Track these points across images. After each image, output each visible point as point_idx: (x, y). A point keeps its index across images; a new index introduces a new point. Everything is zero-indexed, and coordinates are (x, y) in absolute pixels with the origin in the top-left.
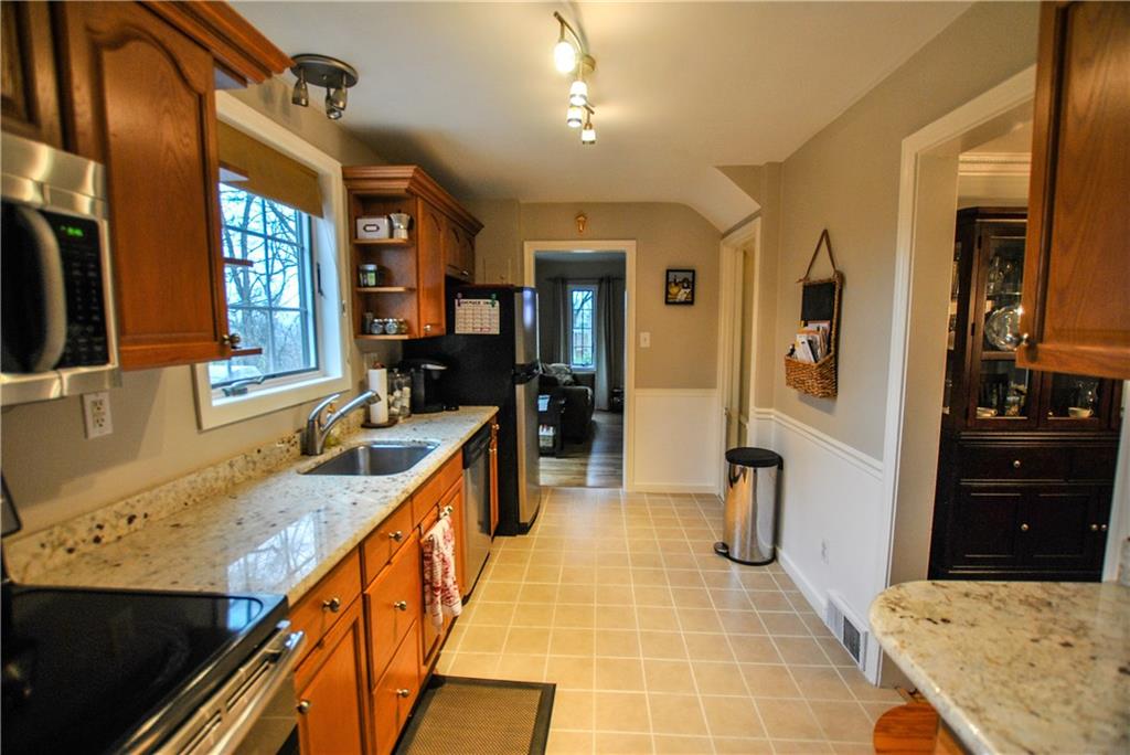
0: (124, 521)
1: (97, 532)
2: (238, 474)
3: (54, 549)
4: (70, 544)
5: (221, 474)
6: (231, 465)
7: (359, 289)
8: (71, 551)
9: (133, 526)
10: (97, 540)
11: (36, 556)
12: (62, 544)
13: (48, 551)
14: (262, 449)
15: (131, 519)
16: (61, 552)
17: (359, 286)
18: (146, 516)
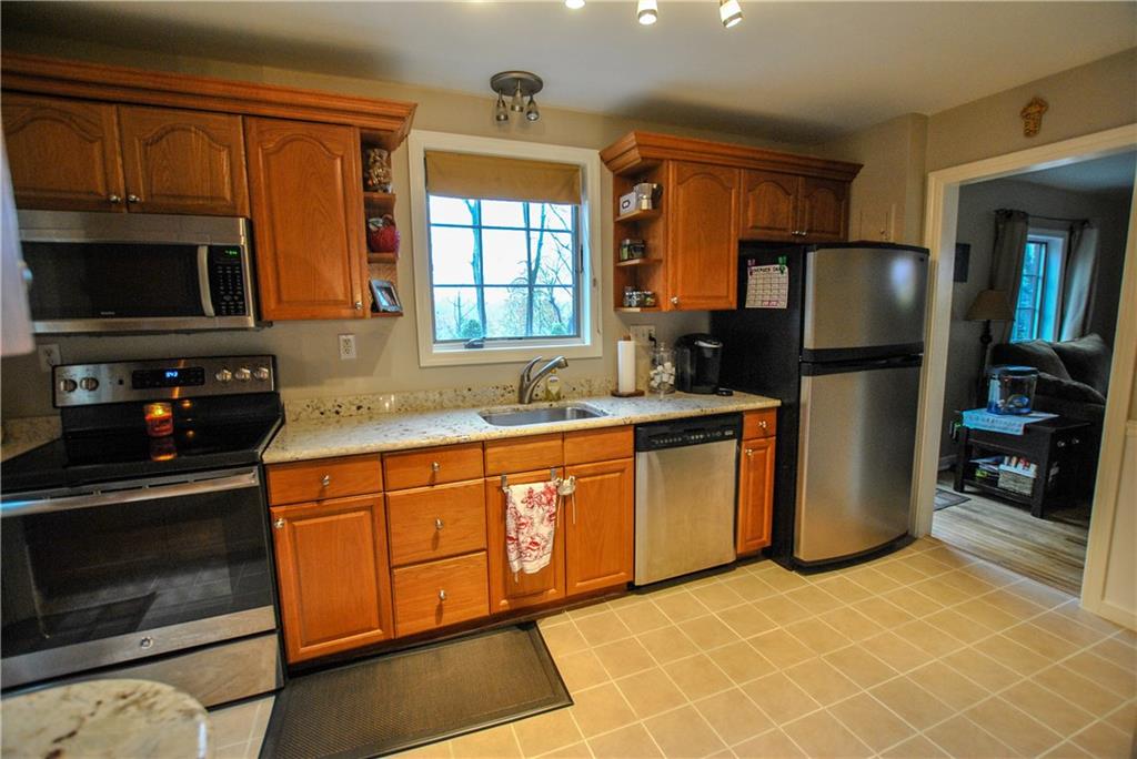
0: (354, 408)
1: (337, 408)
2: (446, 401)
3: (314, 410)
4: (322, 410)
5: (431, 398)
6: (441, 394)
7: (623, 264)
8: (322, 413)
9: (360, 411)
10: (337, 413)
11: (304, 410)
12: (318, 408)
13: (310, 409)
14: (473, 389)
15: (359, 408)
16: (317, 413)
17: (620, 261)
18: (369, 408)
